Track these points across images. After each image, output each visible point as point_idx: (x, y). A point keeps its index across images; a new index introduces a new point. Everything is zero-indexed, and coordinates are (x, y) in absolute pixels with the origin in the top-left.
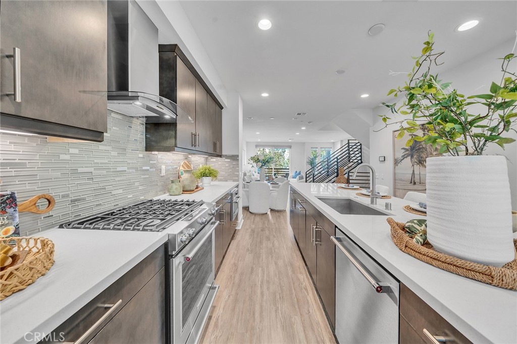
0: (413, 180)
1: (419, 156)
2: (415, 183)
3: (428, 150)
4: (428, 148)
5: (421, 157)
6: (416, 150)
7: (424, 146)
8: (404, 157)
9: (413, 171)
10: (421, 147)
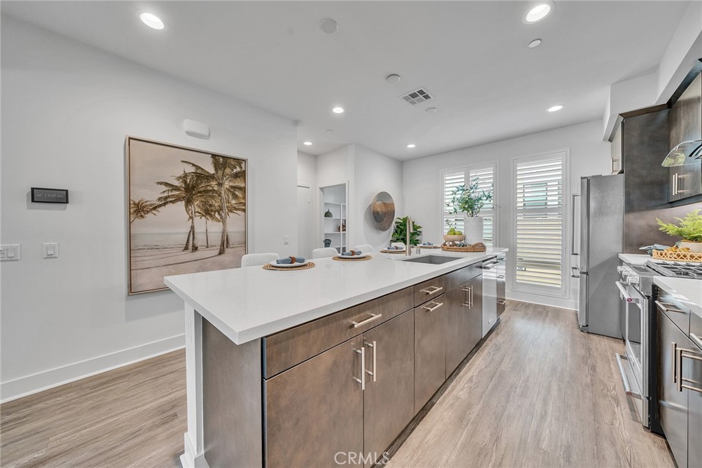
0: (191, 243)
1: (205, 203)
2: (195, 249)
3: (223, 195)
4: (223, 192)
5: (210, 205)
6: (200, 192)
7: (216, 189)
8: (165, 201)
9: (192, 227)
10: (209, 188)
